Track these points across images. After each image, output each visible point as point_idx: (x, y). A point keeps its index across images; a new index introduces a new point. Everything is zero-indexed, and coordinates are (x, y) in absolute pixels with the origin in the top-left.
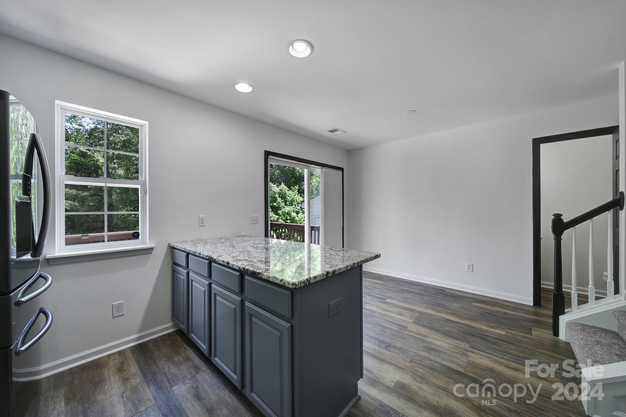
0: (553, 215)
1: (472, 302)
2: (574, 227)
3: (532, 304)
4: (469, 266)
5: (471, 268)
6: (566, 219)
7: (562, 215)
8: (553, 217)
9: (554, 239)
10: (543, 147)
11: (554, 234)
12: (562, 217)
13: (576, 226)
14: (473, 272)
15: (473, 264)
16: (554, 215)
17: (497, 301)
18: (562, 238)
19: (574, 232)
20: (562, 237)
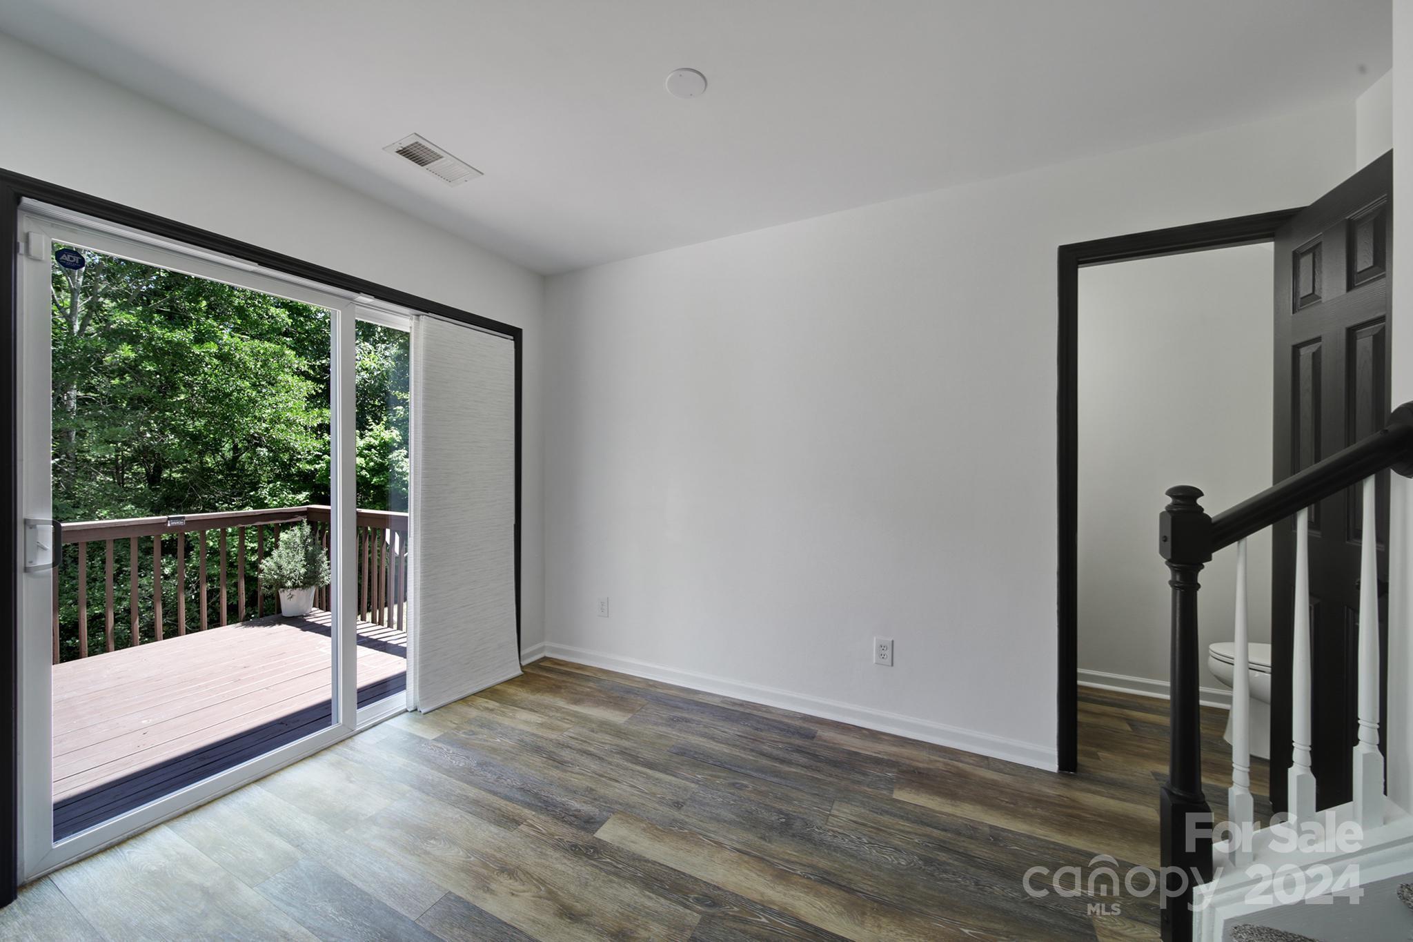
0: (1171, 493)
1: (891, 784)
2: (1243, 542)
3: (1054, 767)
4: (882, 647)
5: (888, 652)
6: (1214, 506)
7: (1200, 494)
8: (1169, 500)
9: (1172, 583)
10: (1086, 275)
11: (1170, 567)
12: (1200, 501)
13: (1248, 537)
14: (892, 665)
15: (893, 641)
16: (1174, 493)
17: (960, 765)
18: (1199, 582)
19: (1241, 559)
20: (1202, 577)
